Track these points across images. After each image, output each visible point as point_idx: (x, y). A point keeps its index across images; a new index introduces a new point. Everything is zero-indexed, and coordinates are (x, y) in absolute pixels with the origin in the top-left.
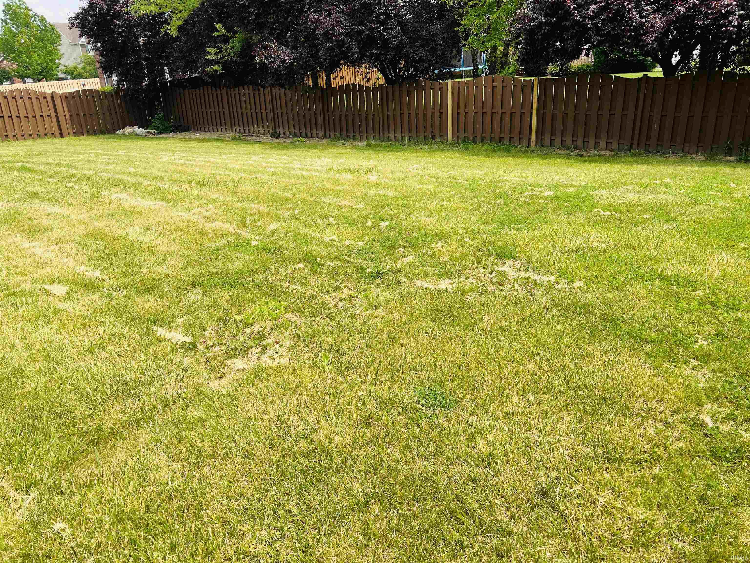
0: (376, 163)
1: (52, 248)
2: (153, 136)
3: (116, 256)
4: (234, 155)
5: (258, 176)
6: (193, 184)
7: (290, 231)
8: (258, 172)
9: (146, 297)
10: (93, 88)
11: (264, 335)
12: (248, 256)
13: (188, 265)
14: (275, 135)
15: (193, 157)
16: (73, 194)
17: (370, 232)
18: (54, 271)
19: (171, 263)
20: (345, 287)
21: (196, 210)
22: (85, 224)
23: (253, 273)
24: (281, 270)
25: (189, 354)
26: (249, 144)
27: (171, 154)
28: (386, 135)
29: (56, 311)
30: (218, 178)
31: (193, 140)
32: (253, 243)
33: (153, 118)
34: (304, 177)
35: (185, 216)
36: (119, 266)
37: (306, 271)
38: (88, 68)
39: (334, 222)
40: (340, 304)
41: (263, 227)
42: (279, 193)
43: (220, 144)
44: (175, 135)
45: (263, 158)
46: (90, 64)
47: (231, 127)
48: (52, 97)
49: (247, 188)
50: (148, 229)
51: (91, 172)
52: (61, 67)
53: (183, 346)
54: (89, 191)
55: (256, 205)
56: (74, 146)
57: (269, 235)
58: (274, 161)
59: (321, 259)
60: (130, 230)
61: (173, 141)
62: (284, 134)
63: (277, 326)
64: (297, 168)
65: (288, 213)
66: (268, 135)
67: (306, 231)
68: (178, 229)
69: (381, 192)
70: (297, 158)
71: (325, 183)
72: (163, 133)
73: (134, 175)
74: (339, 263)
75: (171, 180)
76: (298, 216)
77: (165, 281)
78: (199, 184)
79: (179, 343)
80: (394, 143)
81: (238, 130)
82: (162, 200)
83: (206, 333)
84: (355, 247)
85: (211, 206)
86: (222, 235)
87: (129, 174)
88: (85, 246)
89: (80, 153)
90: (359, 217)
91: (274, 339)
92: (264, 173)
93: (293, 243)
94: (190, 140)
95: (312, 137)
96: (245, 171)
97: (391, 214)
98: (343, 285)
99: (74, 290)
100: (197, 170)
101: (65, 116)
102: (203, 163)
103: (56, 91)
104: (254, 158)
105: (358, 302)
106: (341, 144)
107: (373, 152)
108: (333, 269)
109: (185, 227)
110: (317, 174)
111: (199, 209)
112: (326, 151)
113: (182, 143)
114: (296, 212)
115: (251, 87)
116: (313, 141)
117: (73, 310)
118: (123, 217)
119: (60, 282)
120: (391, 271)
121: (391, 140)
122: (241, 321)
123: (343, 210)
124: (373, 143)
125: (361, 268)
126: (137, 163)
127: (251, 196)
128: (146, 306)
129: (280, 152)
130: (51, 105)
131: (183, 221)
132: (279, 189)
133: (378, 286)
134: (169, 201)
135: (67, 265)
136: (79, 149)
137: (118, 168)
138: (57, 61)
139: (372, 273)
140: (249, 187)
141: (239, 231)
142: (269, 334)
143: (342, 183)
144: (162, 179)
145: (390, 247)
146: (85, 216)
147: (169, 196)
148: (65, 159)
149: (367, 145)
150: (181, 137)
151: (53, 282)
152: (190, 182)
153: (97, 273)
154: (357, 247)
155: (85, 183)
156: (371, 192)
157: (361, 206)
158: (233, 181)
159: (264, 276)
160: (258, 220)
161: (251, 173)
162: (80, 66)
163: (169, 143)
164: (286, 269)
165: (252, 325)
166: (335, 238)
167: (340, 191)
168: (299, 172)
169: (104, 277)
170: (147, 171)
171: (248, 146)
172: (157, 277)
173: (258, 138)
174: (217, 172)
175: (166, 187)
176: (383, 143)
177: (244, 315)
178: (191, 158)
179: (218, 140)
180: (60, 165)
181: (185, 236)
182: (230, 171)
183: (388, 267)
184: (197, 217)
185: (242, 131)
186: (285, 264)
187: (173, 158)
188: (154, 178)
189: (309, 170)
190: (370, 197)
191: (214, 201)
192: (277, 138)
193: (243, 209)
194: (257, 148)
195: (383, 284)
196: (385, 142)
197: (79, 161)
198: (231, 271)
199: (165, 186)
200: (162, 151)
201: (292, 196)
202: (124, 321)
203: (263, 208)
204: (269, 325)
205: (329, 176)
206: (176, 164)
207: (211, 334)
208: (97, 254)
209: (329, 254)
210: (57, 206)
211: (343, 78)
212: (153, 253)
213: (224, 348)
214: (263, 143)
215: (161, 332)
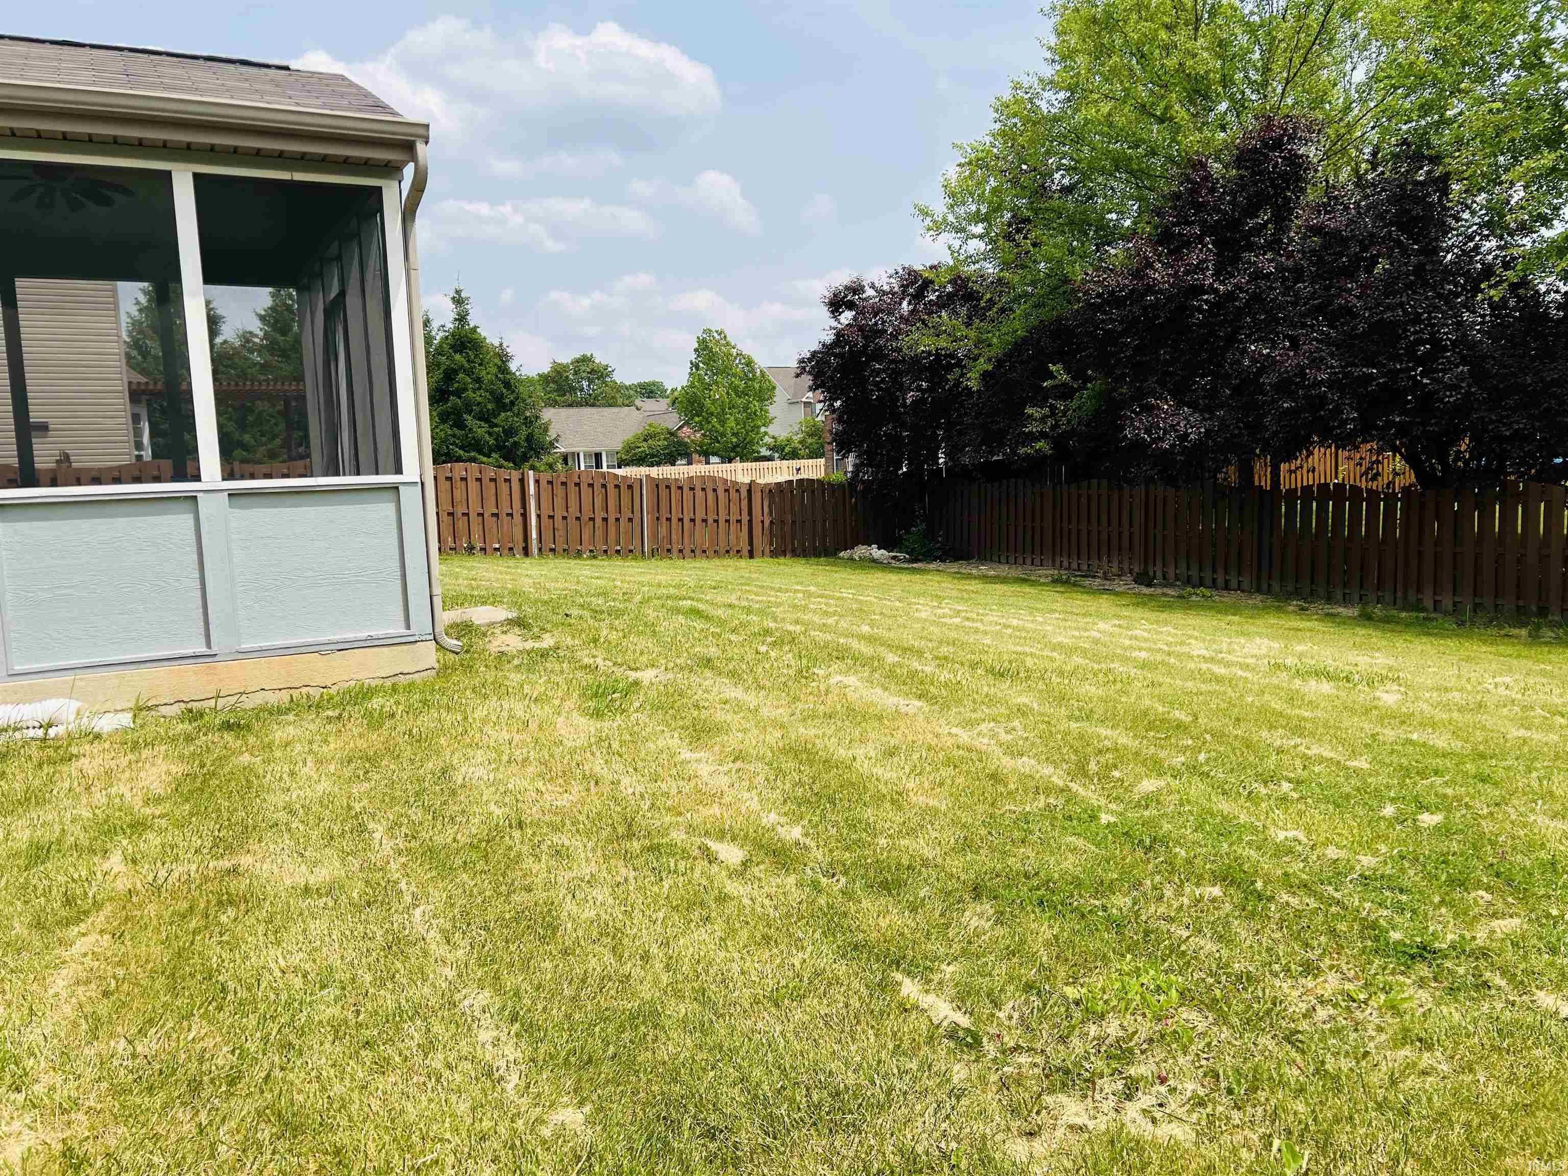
0: (1391, 662)
1: (725, 768)
2: (902, 565)
3: (832, 802)
4: (1057, 615)
5: (1112, 666)
6: (979, 671)
7: (1189, 802)
8: (1113, 657)
9: (883, 901)
10: (813, 476)
11: (1131, 1051)
12: (1093, 848)
13: (966, 845)
14: (1144, 579)
15: (978, 614)
16: (767, 666)
17: (1393, 835)
18: (725, 814)
19: (934, 834)
20: (1331, 968)
21: (984, 727)
22: (782, 726)
23: (1103, 888)
24: (1168, 892)
25: (965, 1056)
26: (1087, 593)
27: (935, 604)
28: (1412, 597)
29: (723, 899)
30: (1029, 662)
31: (975, 578)
32: (1105, 818)
33: (908, 532)
34: (1219, 680)
35: (964, 736)
36: (835, 824)
37: (1228, 907)
38: (810, 441)
39: (1295, 795)
40: (1322, 1013)
41: (1126, 784)
42: (1160, 709)
43: (1027, 589)
44: (942, 566)
45: (1120, 626)
46: (811, 435)
47: (1054, 555)
48: (749, 491)
49: (1090, 689)
50: (891, 753)
51: (798, 628)
52: (767, 439)
53: (952, 1035)
54: (793, 663)
55: (1109, 732)
56: (769, 575)
57: (1138, 805)
58: (1146, 634)
59: (1265, 883)
60: (860, 752)
61: (937, 578)
62: (1164, 578)
63: (1163, 1036)
64: (1199, 656)
65: (1183, 759)
66: (1129, 578)
67: (1224, 806)
68: (949, 762)
69: (1415, 737)
70: (1196, 634)
71: (1267, 697)
72: (920, 561)
73: (871, 639)
74: (1313, 904)
75: (937, 658)
76: (1206, 769)
77: (920, 873)
78: (991, 671)
79: (945, 1024)
80: (1433, 615)
81: (1066, 564)
82: (920, 697)
83: (1001, 1015)
84: (1353, 868)
85: (1016, 723)
86: (1037, 788)
87: (861, 637)
88: (780, 772)
89: (779, 590)
90: (1358, 790)
91: (1154, 1068)
92: (1125, 660)
93: (1196, 831)
94: (969, 577)
95: (1227, 588)
96: (1084, 652)
97: (1445, 796)
98: (1327, 961)
99: (754, 859)
100: (988, 641)
101: (763, 522)
102: (998, 627)
103: (758, 481)
104: (1102, 625)
105: (1370, 1015)
106: (1296, 609)
107: (1379, 634)
108: (1298, 914)
109: (962, 760)
110: (1249, 675)
111: (992, 724)
112: (1260, 622)
113: (956, 581)
114: (1202, 757)
115: (1104, 483)
116: (1229, 598)
117: (750, 902)
118: (847, 723)
119: (734, 839)
120: (1459, 950)
121: (1423, 610)
122: (1077, 1003)
123: (1317, 769)
124: (1378, 611)
125: (1374, 926)
126: (877, 617)
127: (1099, 711)
128: (884, 923)
129: (1153, 616)
130: (745, 503)
131: (958, 747)
132: (1162, 700)
133: (1422, 983)
134: (932, 700)
135: (747, 804)
136: (777, 583)
137: (843, 624)
138: (763, 429)
139: (1405, 945)
140: (1093, 689)
141: (1072, 785)
142: (1143, 1052)
143: (1310, 702)
144: (920, 653)
145: (1452, 882)
146: (782, 713)
147: (932, 689)
148: (757, 600)
149: (1360, 616)
150: (952, 570)
151: (721, 835)
152: (974, 666)
153: (796, 832)
154: (1358, 868)
155: (787, 648)
156: (1385, 731)
157: (1362, 763)
158: (1061, 674)
159: (1128, 901)
160: (1116, 767)
161: (1096, 658)
162: (797, 438)
163: (930, 580)
164: (1179, 893)
165: (1102, 1017)
166: (1302, 836)
167: (1305, 719)
168: (1204, 666)
169: (808, 841)
170: (891, 635)
171: (1085, 597)
172: (905, 862)
173: (1108, 582)
174: (1027, 649)
175: (928, 669)
176: (1403, 615)
177: (1084, 990)
178: (975, 616)
179: (1024, 581)
180: (749, 611)
181: (960, 780)
182: (1053, 650)
183: (1450, 937)
184: (986, 741)
185: (1074, 565)
186: (1177, 880)
187: (939, 611)
188: (905, 650)
189: (1228, 665)
190: (1384, 743)
191: (1022, 712)
192: (1149, 585)
193: (1081, 737)
194: (1105, 603)
195: (1435, 979)
196: (1407, 611)
197: (779, 605)
198: (1056, 876)
199: (926, 668)
200: (918, 595)
201: (1190, 719)
202: (839, 947)
203: (1125, 739)
204: (1145, 1028)
205: (1275, 681)
206: (945, 624)
207: (1010, 1018)
208: (800, 792)
209: (1286, 874)
210: (740, 688)
211: (1313, 471)
212: (900, 808)
213: (1039, 1060)
214: (1117, 594)
215: (910, 988)
